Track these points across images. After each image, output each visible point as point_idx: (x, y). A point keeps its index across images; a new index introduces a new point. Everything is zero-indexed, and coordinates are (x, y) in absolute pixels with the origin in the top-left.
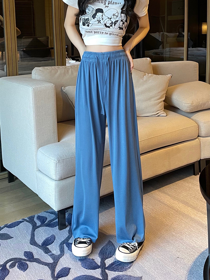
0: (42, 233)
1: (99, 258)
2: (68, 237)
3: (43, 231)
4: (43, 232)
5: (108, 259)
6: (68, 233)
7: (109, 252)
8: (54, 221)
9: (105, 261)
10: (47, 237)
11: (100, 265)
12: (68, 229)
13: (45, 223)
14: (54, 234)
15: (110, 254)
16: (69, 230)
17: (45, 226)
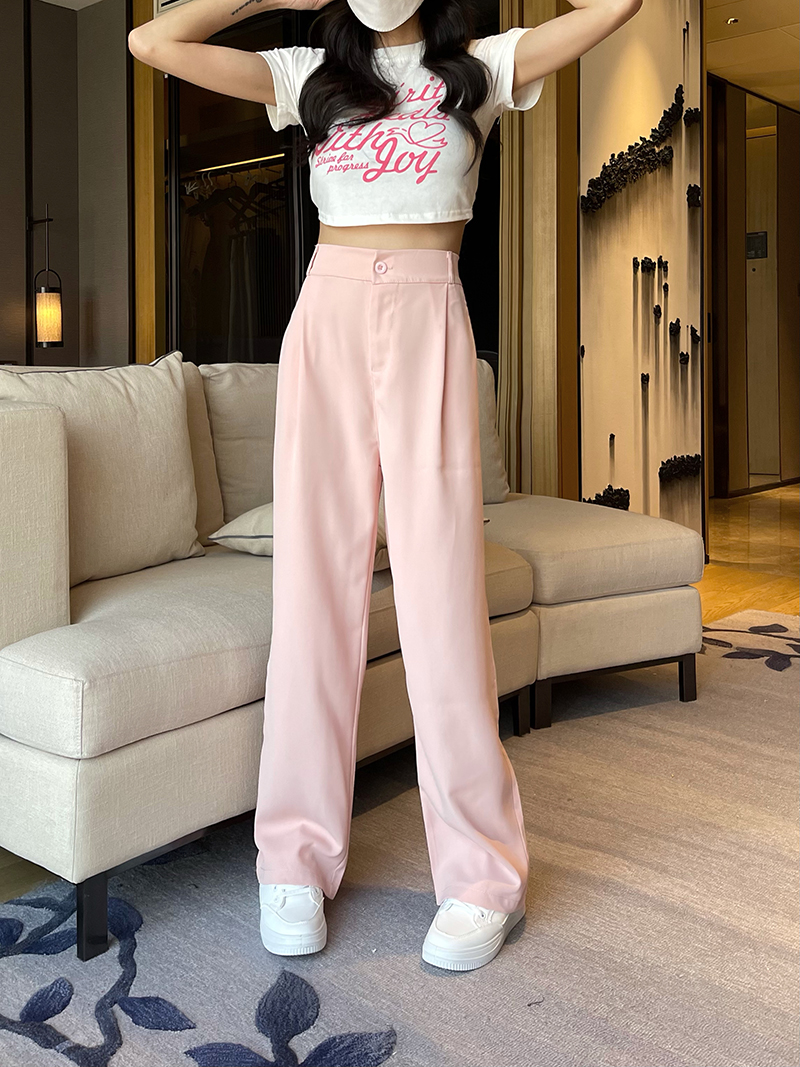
0: (13, 977)
1: (260, 1036)
2: (123, 978)
3: (16, 971)
4: (15, 974)
5: (301, 1035)
6: (119, 967)
7: (294, 1010)
8: (56, 931)
9: (289, 1044)
10: (38, 988)
11: (273, 1060)
12: (115, 951)
13: (19, 941)
14: (62, 975)
15: (302, 1016)
16: (120, 956)
17: (23, 953)
